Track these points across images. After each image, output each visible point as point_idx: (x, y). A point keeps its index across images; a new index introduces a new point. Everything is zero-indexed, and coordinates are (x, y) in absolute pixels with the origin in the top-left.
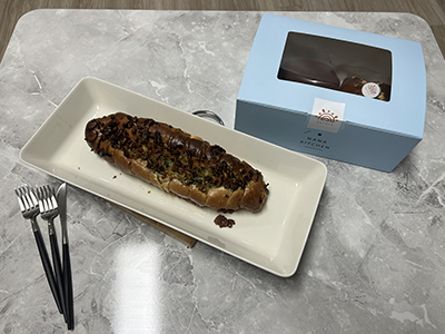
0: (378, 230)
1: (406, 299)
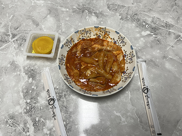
0: (40, 24)
1: (37, 6)
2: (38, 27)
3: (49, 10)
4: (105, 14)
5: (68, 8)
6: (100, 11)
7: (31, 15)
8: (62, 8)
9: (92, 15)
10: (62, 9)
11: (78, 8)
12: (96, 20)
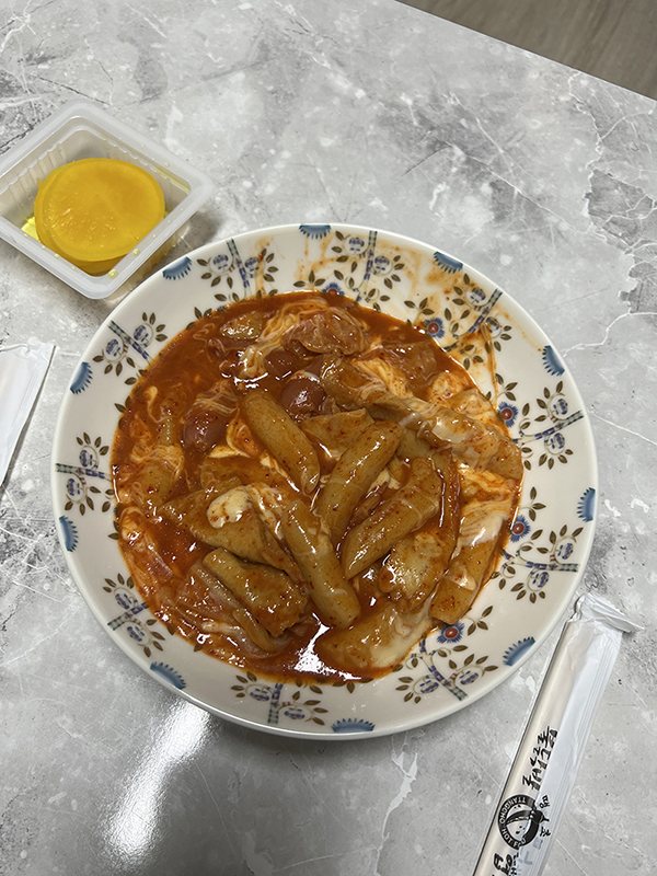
2: (147, 107)
3: (263, 47)
4: (552, 219)
5: (367, 85)
6: (537, 191)
7: (155, 27)
8: (336, 73)
9: (477, 192)
10: (332, 76)
11: (420, 114)
12: (478, 229)
